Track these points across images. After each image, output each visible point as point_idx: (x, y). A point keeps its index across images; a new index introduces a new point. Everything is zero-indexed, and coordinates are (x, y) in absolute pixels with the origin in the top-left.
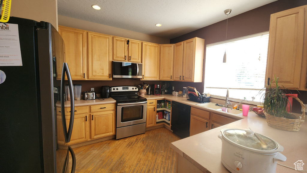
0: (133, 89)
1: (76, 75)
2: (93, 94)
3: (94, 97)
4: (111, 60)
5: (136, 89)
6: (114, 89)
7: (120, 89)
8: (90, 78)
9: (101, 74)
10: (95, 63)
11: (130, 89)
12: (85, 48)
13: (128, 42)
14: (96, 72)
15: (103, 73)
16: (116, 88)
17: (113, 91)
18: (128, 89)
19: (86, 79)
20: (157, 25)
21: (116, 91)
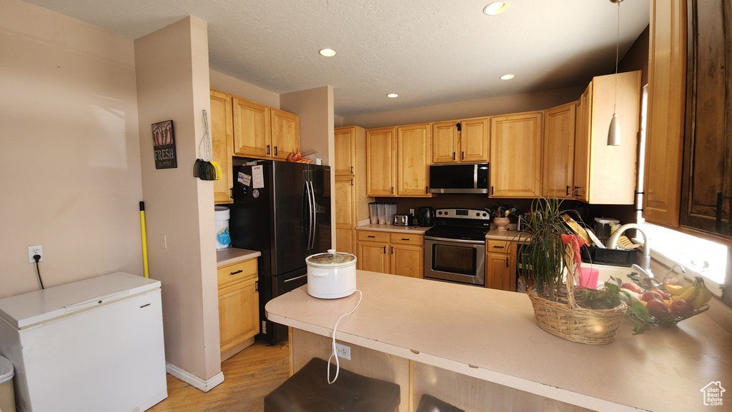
0: (478, 215)
1: (384, 190)
2: (405, 218)
3: (407, 222)
4: (430, 163)
5: (484, 215)
6: (440, 213)
7: (452, 214)
8: (400, 193)
9: (414, 188)
10: (407, 169)
11: (472, 214)
12: (395, 152)
13: (459, 127)
14: (407, 184)
15: (417, 186)
16: (443, 211)
17: (438, 215)
18: (466, 214)
19: (395, 194)
20: (503, 78)
21: (443, 216)
